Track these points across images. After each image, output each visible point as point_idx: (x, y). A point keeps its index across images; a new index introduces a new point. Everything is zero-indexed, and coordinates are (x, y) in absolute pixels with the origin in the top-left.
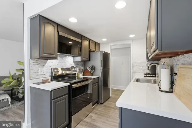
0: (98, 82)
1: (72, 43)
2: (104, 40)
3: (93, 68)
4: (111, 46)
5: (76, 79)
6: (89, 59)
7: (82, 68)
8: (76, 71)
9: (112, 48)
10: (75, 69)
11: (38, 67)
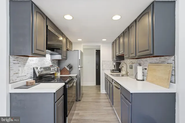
2: (80, 40)
3: (71, 67)
6: (66, 57)
11: (19, 66)
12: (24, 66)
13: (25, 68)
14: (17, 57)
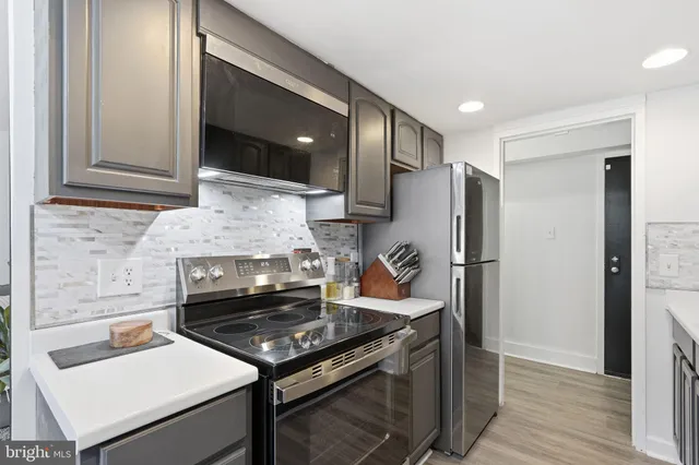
0: (439, 336)
1: (308, 140)
2: (471, 107)
3: (411, 258)
4: (504, 142)
5: (323, 313)
6: (388, 208)
7: (354, 256)
8: (318, 272)
9: (509, 159)
10: (316, 263)
11: (92, 252)
12: (126, 253)
13: (135, 259)
14: (82, 213)
